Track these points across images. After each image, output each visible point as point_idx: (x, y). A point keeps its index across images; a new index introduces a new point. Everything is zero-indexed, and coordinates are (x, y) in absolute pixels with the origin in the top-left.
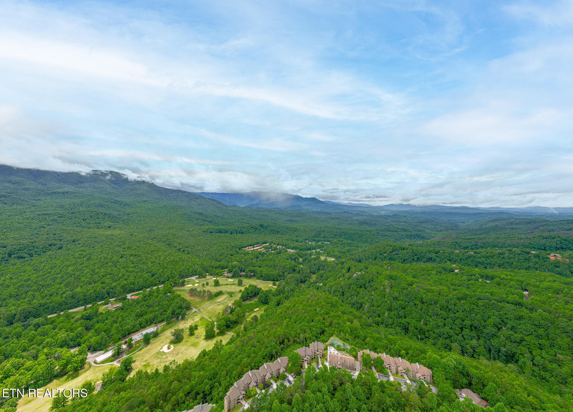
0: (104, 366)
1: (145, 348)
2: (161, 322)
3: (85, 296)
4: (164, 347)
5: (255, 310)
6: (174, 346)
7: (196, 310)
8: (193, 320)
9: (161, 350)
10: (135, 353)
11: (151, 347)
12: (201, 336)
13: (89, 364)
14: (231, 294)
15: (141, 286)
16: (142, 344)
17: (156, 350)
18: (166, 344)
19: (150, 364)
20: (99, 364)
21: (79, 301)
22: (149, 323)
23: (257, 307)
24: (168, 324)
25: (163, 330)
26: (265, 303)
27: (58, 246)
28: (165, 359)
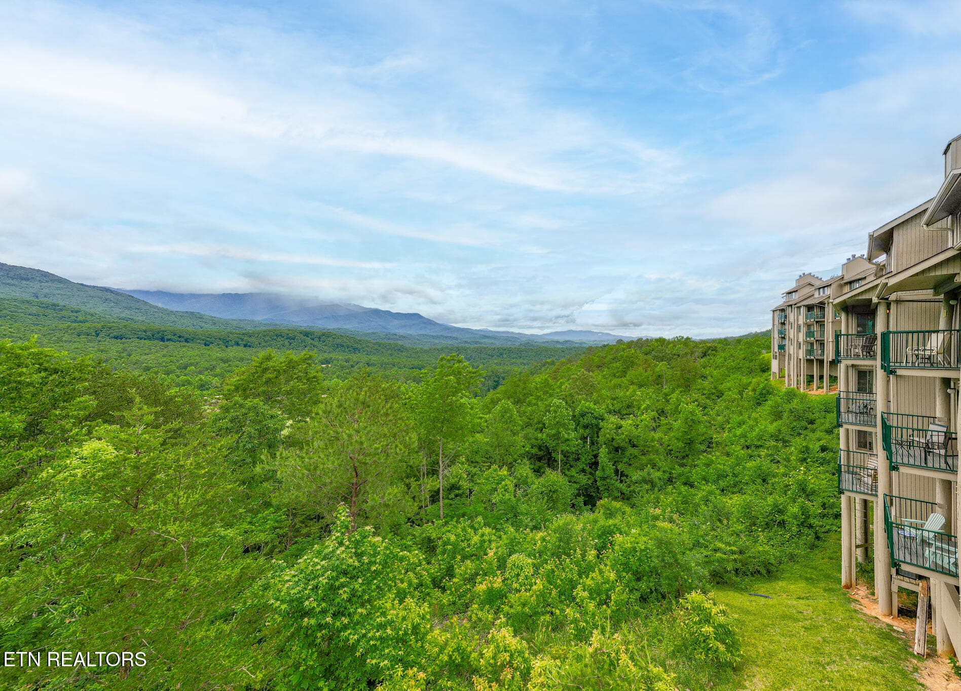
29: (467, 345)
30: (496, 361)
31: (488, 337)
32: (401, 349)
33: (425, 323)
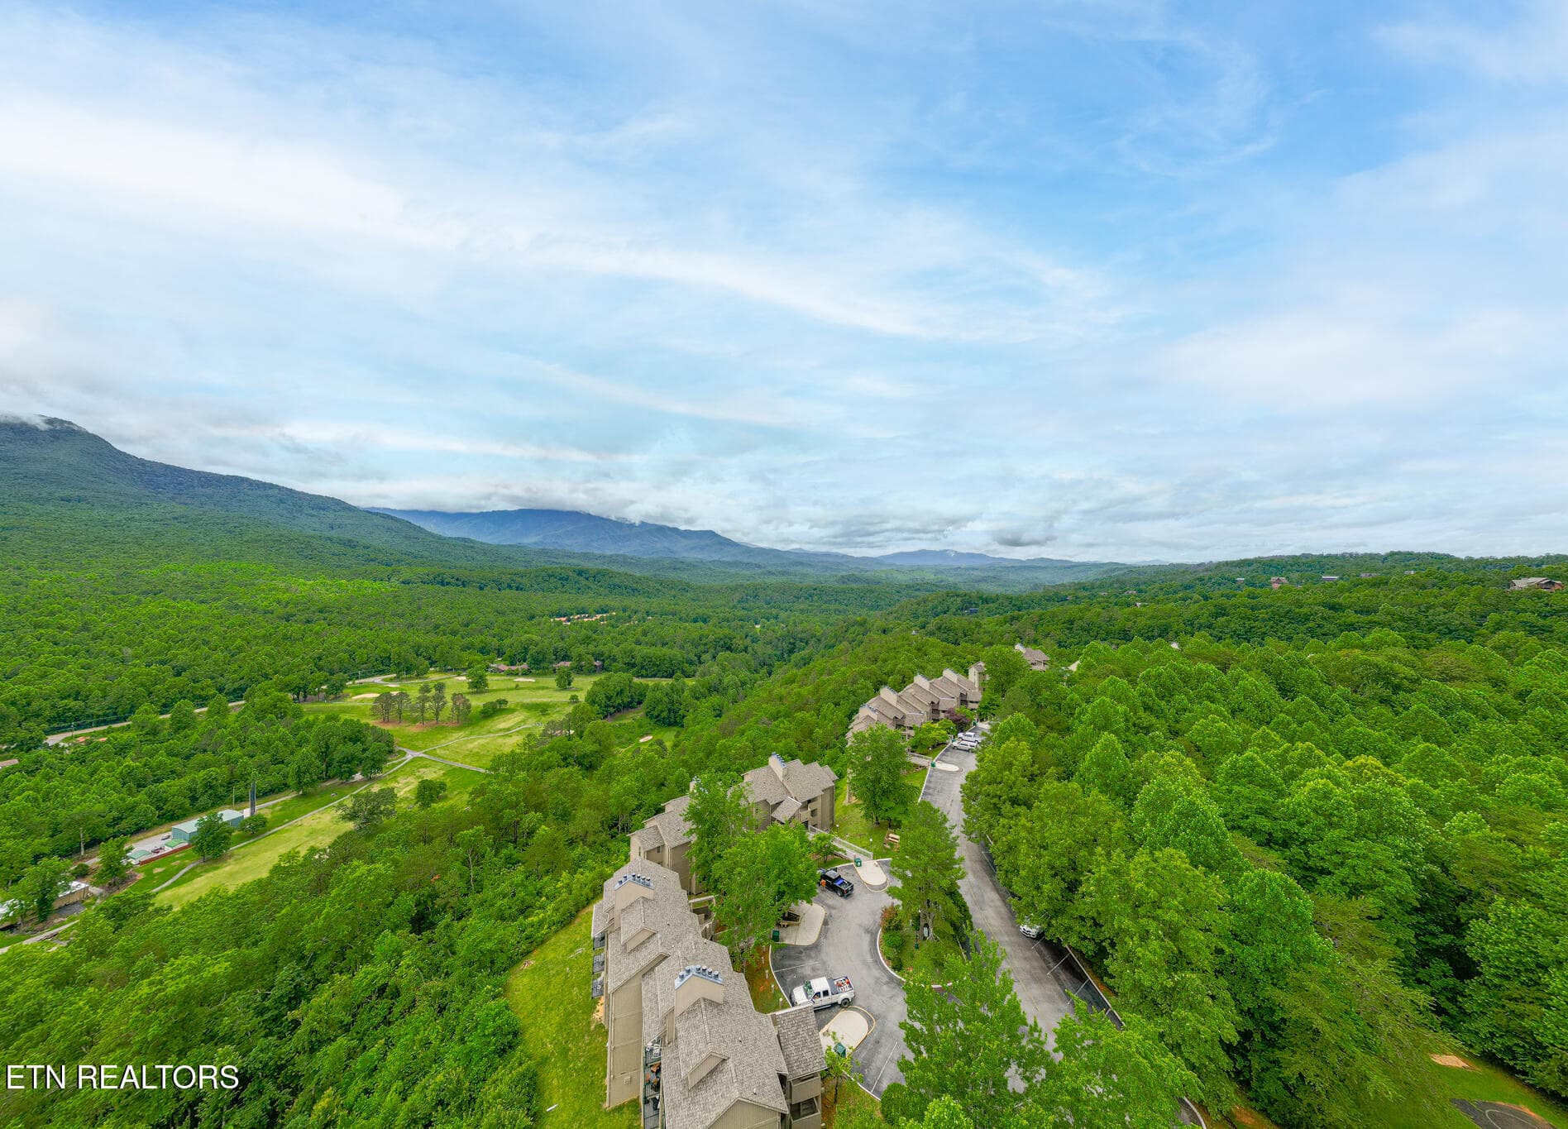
1: (211, 874)
2: (266, 794)
5: (641, 740)
7: (418, 754)
8: (420, 777)
14: (543, 709)
16: (188, 860)
23: (648, 734)
24: (307, 795)
25: (288, 817)
26: (669, 724)
29: (771, 580)
31: (801, 564)
32: (685, 588)
33: (720, 543)
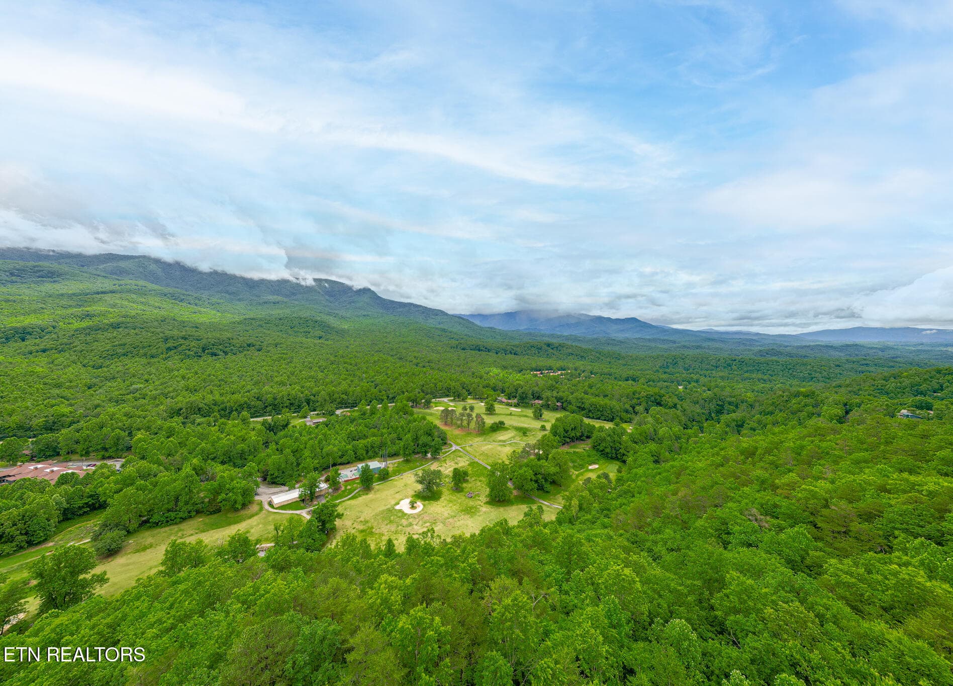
0: (283, 514)
1: (364, 497)
2: (392, 456)
3: (275, 399)
4: (402, 502)
5: (590, 467)
6: (424, 505)
7: (458, 448)
8: (456, 463)
9: (397, 507)
10: (343, 501)
11: (374, 496)
12: (478, 495)
13: (260, 504)
14: (524, 432)
15: (358, 398)
16: (358, 486)
17: (385, 506)
18: (406, 497)
19: (374, 530)
20: (276, 509)
21: (267, 406)
22: (371, 452)
23: (594, 463)
24: (407, 461)
25: (398, 472)
26: (612, 458)
27: (257, 347)
28: (407, 526)
29: (687, 352)
30: (721, 374)
33: (640, 326)
